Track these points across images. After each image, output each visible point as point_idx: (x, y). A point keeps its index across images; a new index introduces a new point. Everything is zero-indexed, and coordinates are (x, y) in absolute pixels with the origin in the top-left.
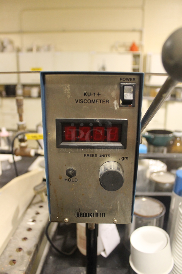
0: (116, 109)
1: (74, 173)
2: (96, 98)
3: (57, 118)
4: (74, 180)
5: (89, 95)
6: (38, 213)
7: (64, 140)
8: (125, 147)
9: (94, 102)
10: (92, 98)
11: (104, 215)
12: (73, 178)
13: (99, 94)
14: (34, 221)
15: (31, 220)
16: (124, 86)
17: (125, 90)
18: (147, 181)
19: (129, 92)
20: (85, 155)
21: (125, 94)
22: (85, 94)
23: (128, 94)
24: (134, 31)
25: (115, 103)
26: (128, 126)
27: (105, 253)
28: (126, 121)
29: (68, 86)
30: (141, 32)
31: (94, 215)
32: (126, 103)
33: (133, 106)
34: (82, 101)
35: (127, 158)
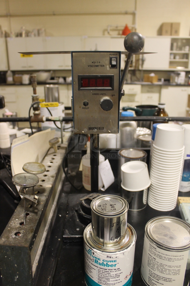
0: (108, 69)
1: (88, 104)
2: (98, 64)
3: (79, 75)
4: (87, 108)
5: (95, 63)
6: (53, 159)
7: (82, 86)
8: (113, 89)
9: (97, 66)
10: (96, 64)
11: (103, 128)
12: (87, 107)
13: (99, 62)
14: (52, 162)
15: (50, 162)
16: (112, 58)
17: (112, 60)
18: (135, 140)
19: (114, 60)
20: (93, 94)
21: (112, 62)
22: (93, 62)
23: (114, 62)
24: (126, 13)
25: (108, 66)
26: (114, 78)
27: (104, 189)
28: (113, 76)
29: (84, 58)
30: (134, 14)
31: (98, 128)
32: (113, 66)
33: (117, 68)
34: (91, 66)
35: (114, 95)
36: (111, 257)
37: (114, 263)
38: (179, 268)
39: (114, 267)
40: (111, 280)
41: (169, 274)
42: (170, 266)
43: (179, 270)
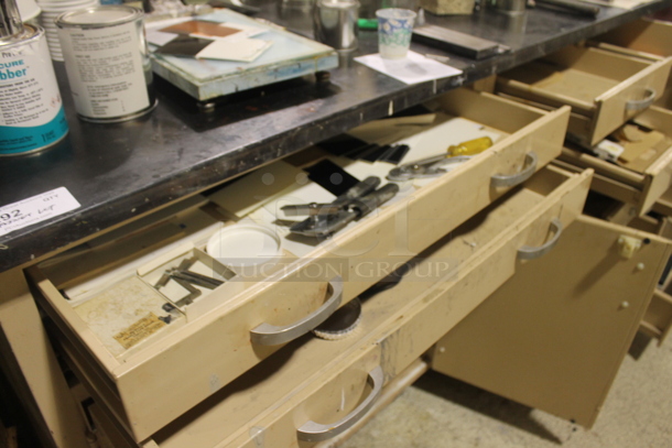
36: (10, 55)
37: (20, 68)
38: (130, 59)
39: (23, 77)
40: (27, 106)
41: (120, 74)
42: (116, 59)
43: (131, 63)
